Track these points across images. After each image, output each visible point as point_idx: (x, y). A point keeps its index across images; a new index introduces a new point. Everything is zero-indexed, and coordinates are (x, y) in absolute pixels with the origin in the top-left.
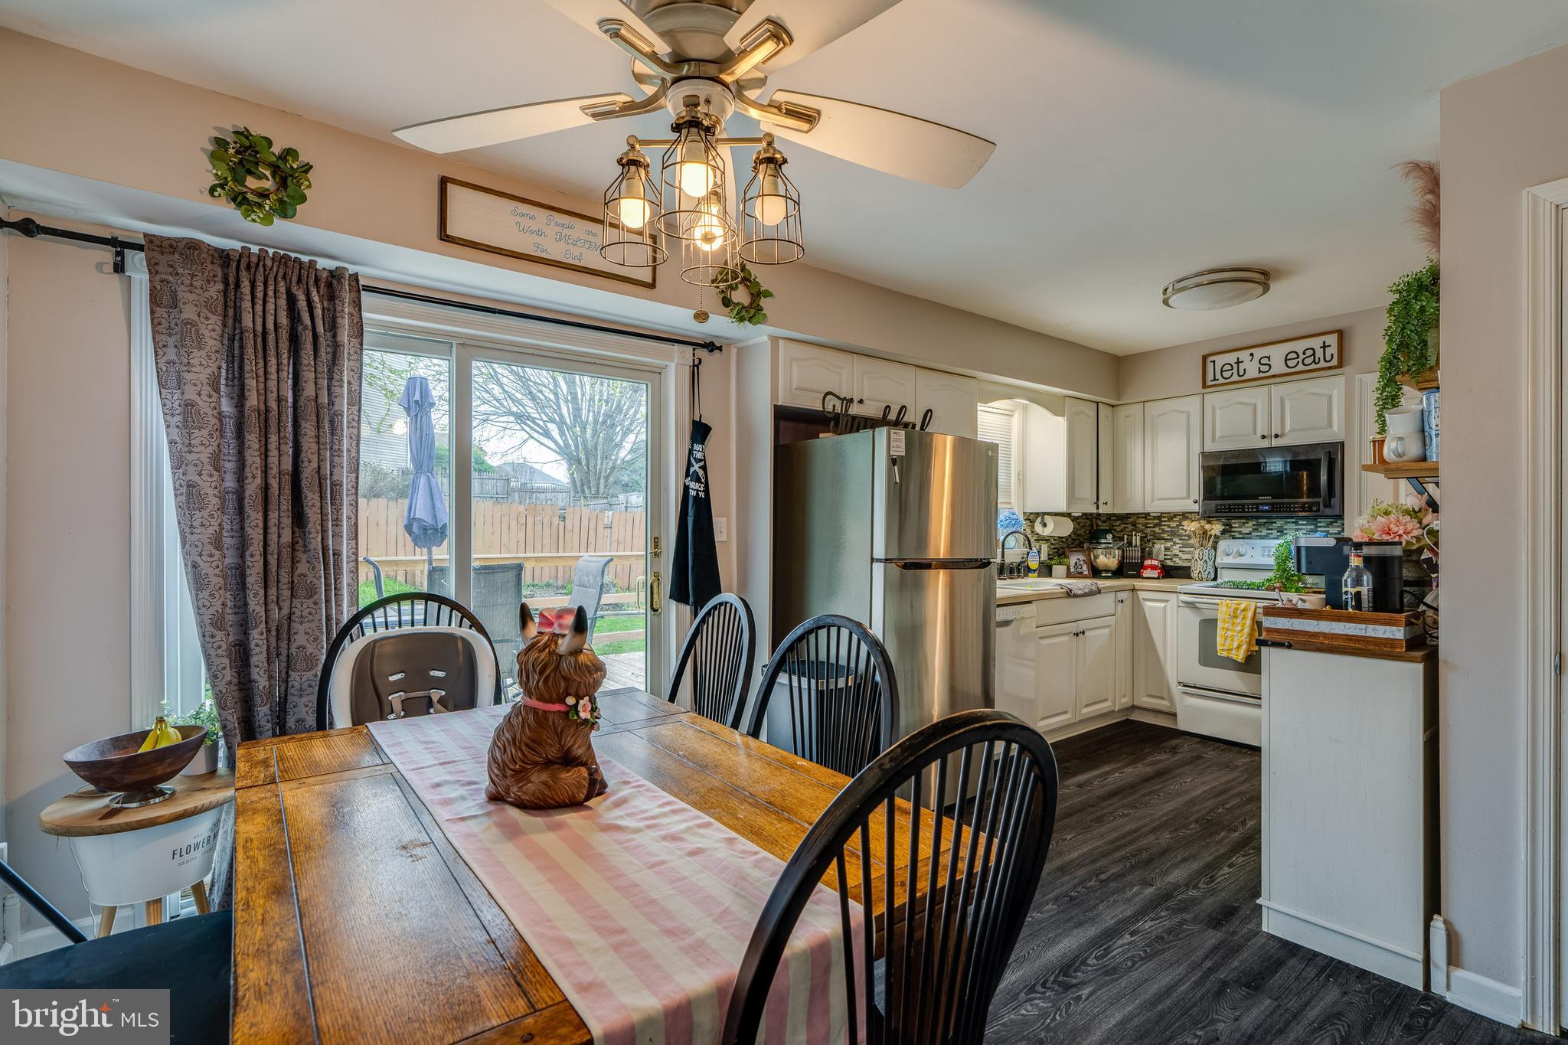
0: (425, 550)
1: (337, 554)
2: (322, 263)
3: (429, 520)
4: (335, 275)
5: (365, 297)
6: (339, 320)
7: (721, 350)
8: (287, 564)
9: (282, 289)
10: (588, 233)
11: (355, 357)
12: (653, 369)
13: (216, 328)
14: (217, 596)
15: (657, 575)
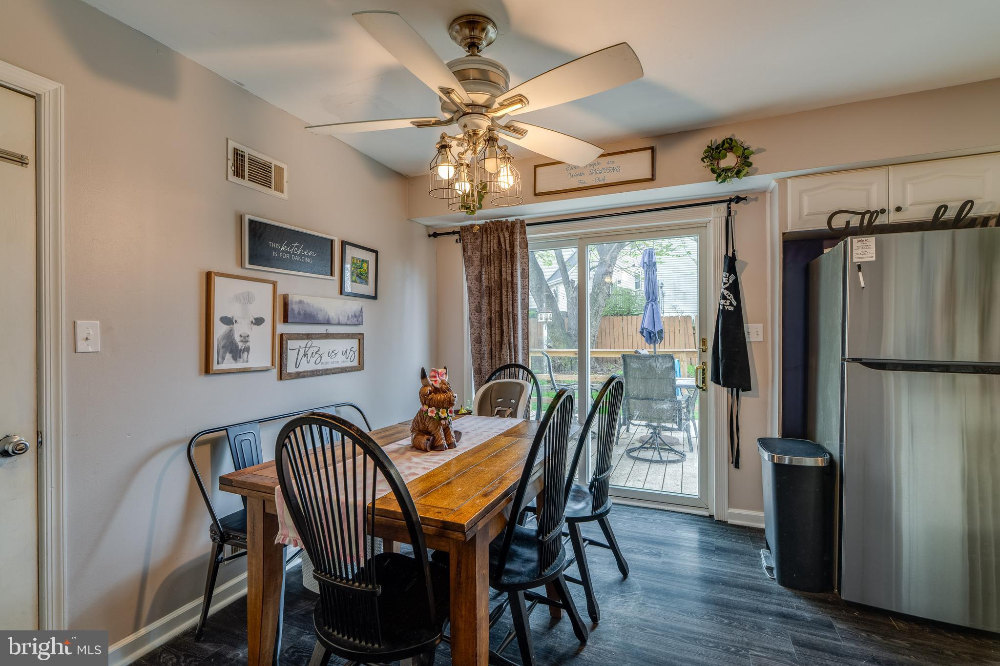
0: (652, 346)
1: (515, 346)
2: (510, 219)
3: (651, 329)
4: (513, 224)
5: (528, 229)
6: (515, 243)
7: (746, 200)
8: (498, 350)
9: (496, 235)
10: (609, 163)
11: (526, 257)
12: (699, 225)
13: (478, 256)
14: (476, 361)
15: (704, 364)
